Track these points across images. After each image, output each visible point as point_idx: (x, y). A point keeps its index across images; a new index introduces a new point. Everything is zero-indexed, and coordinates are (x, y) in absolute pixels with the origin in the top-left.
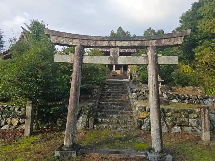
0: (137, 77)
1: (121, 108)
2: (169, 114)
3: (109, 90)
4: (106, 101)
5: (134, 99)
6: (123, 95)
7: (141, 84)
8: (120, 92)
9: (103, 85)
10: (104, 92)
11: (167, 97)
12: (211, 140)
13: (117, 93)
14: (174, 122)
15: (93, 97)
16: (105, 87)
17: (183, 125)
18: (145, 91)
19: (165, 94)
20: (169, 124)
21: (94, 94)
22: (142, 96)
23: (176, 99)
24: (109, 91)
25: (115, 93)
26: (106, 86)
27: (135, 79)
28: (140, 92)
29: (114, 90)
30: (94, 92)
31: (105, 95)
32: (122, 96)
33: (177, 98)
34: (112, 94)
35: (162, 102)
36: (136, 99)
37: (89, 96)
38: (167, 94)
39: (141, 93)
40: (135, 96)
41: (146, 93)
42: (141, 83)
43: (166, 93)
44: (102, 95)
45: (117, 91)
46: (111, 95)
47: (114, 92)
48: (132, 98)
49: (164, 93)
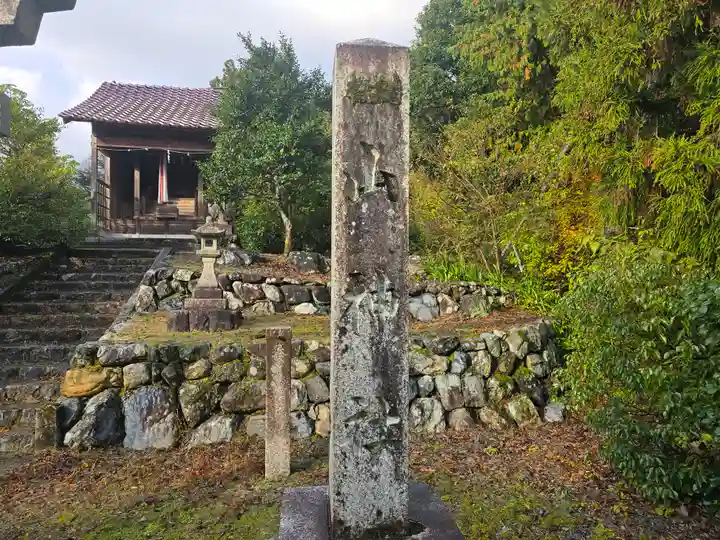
1: (55, 351)
2: (193, 370)
3: (70, 275)
8: (111, 282)
11: (277, 294)
12: (293, 470)
14: (207, 402)
17: (244, 407)
18: (192, 277)
19: (271, 284)
20: (186, 411)
22: (175, 295)
23: (311, 301)
25: (87, 287)
26: (74, 260)
28: (170, 279)
33: (315, 299)
35: (208, 319)
36: (147, 309)
38: (277, 285)
39: (174, 284)
40: (145, 299)
43: (274, 280)
45: (105, 278)
47: (85, 283)
48: (134, 307)
49: (268, 280)
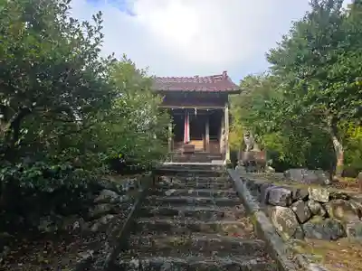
0: (256, 149)
3: (173, 191)
4: (153, 251)
5: (287, 236)
6: (228, 211)
7: (272, 171)
8: (212, 199)
9: (152, 176)
10: (154, 200)
13: (202, 204)
15: (94, 228)
16: (160, 180)
18: (330, 198)
21: (98, 216)
22: (317, 219)
24: (172, 194)
25: (196, 204)
27: (251, 156)
28: (306, 199)
29: (191, 191)
30: (102, 202)
31: (152, 215)
32: (222, 216)
34: (181, 210)
36: (293, 236)
37: (76, 225)
39: (312, 205)
40: (289, 223)
41: (335, 208)
42: (270, 168)
44: (141, 212)
45: (201, 194)
46: (176, 213)
47: (190, 199)
48: (276, 231)
